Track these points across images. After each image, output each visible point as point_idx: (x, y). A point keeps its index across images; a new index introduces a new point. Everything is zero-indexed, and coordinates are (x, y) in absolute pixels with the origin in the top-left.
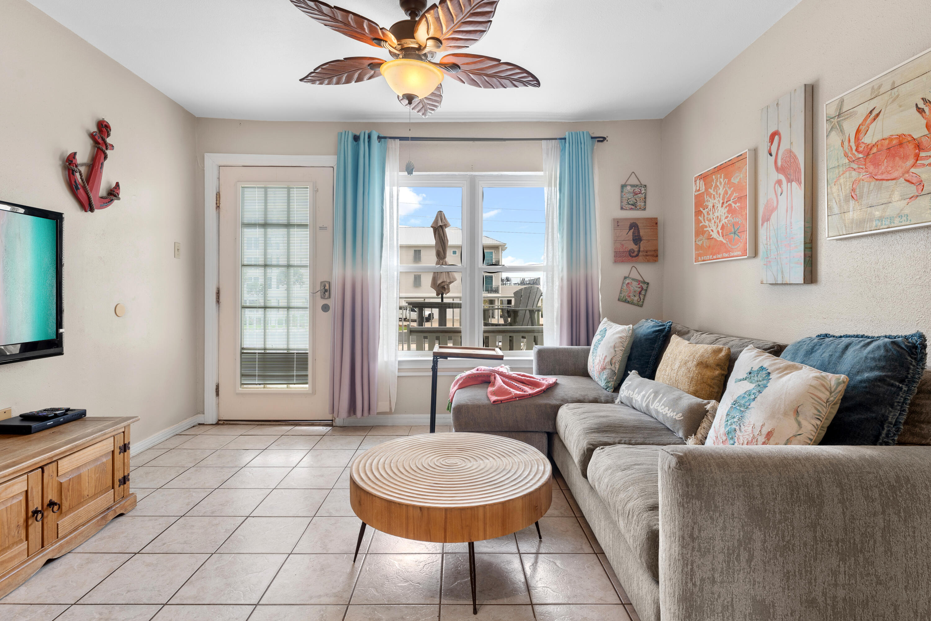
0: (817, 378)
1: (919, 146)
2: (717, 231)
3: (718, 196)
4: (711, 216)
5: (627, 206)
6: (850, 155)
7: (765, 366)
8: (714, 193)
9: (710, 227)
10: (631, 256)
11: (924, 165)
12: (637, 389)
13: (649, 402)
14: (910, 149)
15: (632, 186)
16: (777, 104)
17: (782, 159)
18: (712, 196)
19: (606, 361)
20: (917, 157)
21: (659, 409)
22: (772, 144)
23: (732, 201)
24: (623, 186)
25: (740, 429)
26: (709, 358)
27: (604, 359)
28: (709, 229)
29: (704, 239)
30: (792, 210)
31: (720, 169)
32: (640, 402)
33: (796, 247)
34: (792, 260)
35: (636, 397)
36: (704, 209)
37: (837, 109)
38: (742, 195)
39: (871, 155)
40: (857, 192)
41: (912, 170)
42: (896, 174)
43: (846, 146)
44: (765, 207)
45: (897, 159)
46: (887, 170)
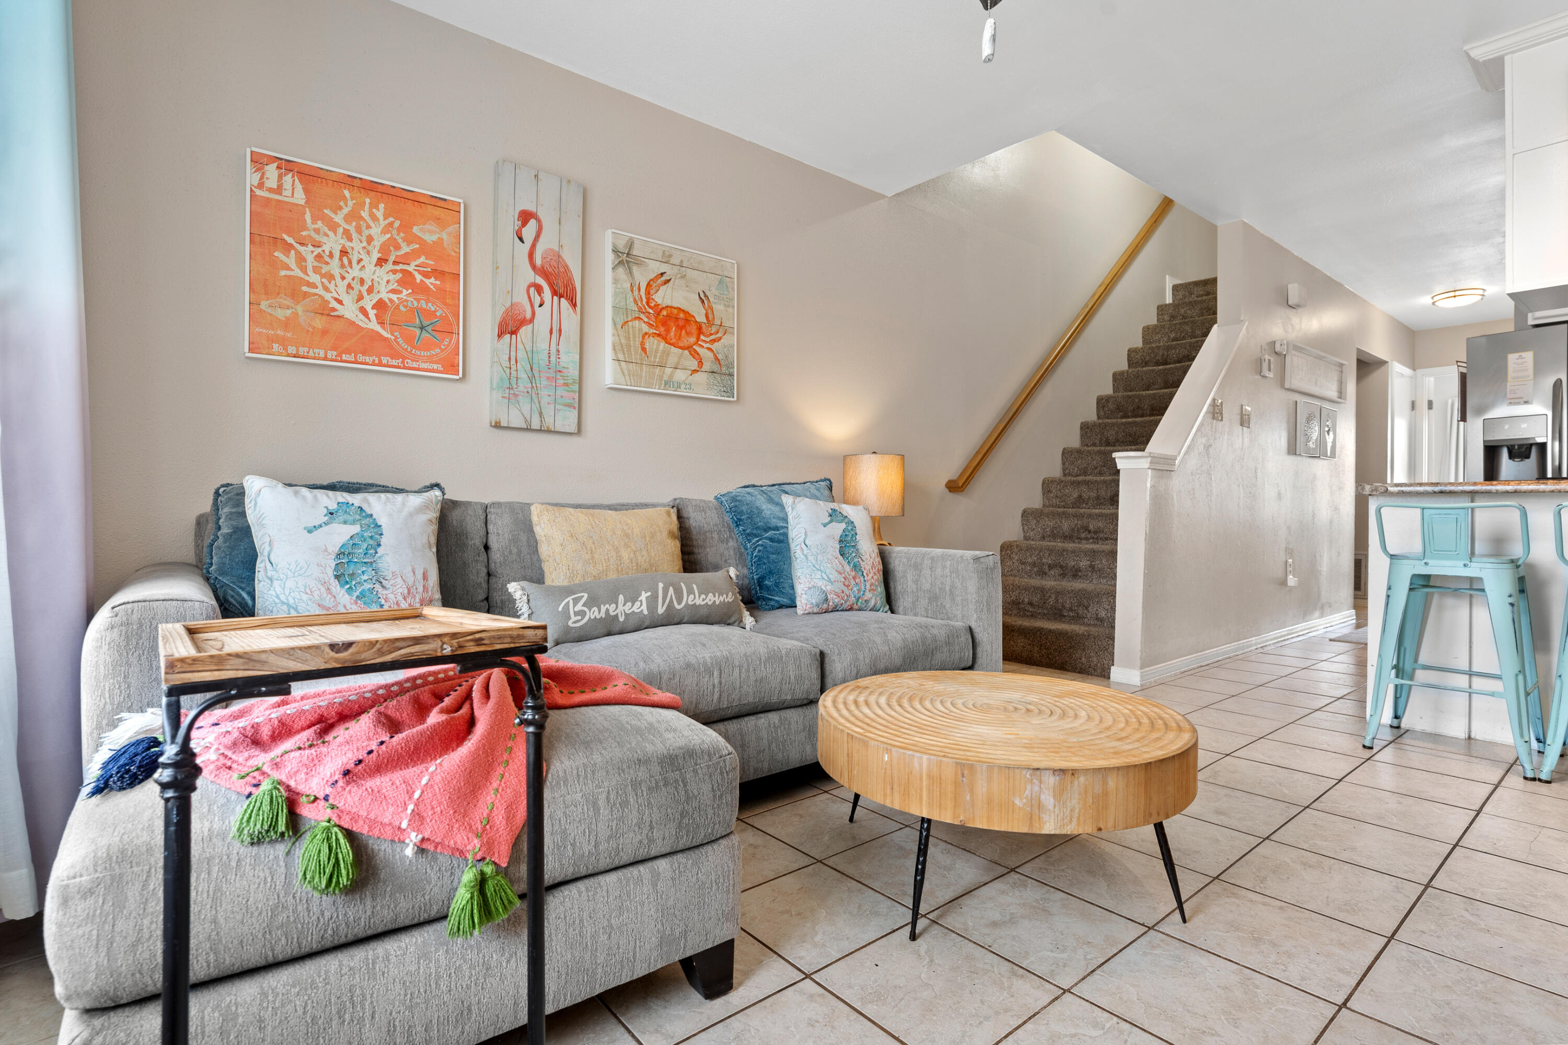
1: (699, 329)
2: (357, 306)
4: (332, 268)
6: (640, 304)
8: (350, 227)
9: (327, 289)
11: (703, 346)
12: (621, 597)
13: (671, 601)
14: (693, 329)
16: (536, 177)
17: (543, 258)
20: (698, 339)
21: (699, 602)
22: (523, 225)
23: (413, 266)
28: (328, 296)
30: (560, 335)
32: (646, 612)
33: (566, 385)
34: (559, 400)
35: (628, 608)
36: (302, 244)
37: (625, 246)
38: (447, 270)
39: (661, 317)
40: (647, 346)
41: (694, 347)
42: (682, 345)
43: (636, 293)
44: (507, 312)
45: (684, 332)
46: (675, 336)
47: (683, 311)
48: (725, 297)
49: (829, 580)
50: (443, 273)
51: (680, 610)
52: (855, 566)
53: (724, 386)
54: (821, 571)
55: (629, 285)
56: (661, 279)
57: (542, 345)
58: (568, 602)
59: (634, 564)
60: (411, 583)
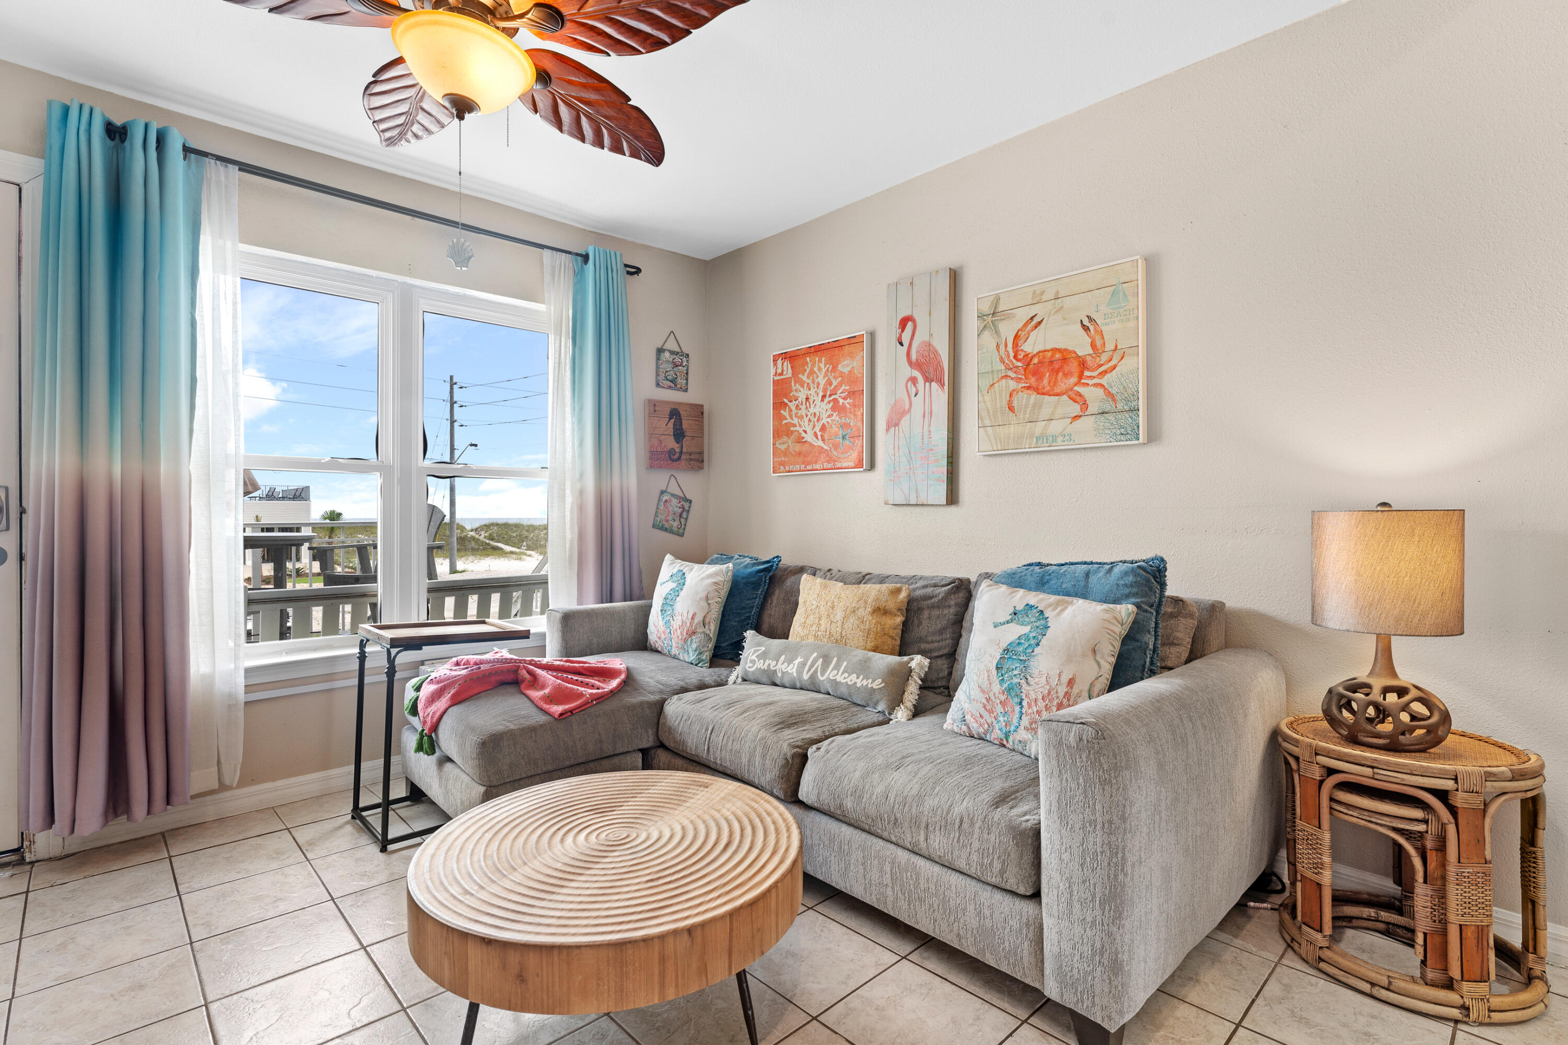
0: (1106, 611)
1: (1083, 365)
2: (813, 432)
3: (815, 386)
4: (803, 412)
5: (664, 382)
6: (1007, 361)
7: (1032, 603)
8: (810, 381)
9: (800, 426)
10: (671, 459)
11: (1088, 384)
12: (783, 657)
13: (816, 672)
14: (1074, 366)
15: (672, 353)
16: (912, 283)
17: (918, 352)
18: (806, 385)
19: (696, 621)
20: (1081, 376)
21: (840, 679)
22: (903, 331)
23: (838, 394)
24: (660, 351)
25: (1027, 683)
26: (887, 601)
27: (693, 618)
28: (801, 430)
29: (790, 442)
30: (931, 417)
31: (818, 350)
32: (795, 675)
33: (937, 461)
34: (931, 476)
36: (791, 401)
37: (991, 307)
38: (856, 389)
39: (1031, 366)
40: (1015, 404)
41: (1076, 388)
42: (1059, 390)
43: (1002, 350)
44: (892, 409)
45: (1060, 374)
46: (1049, 383)
47: (1060, 350)
48: (1123, 310)
49: (969, 697)
50: (854, 392)
51: (822, 681)
53: (1122, 427)
54: (968, 682)
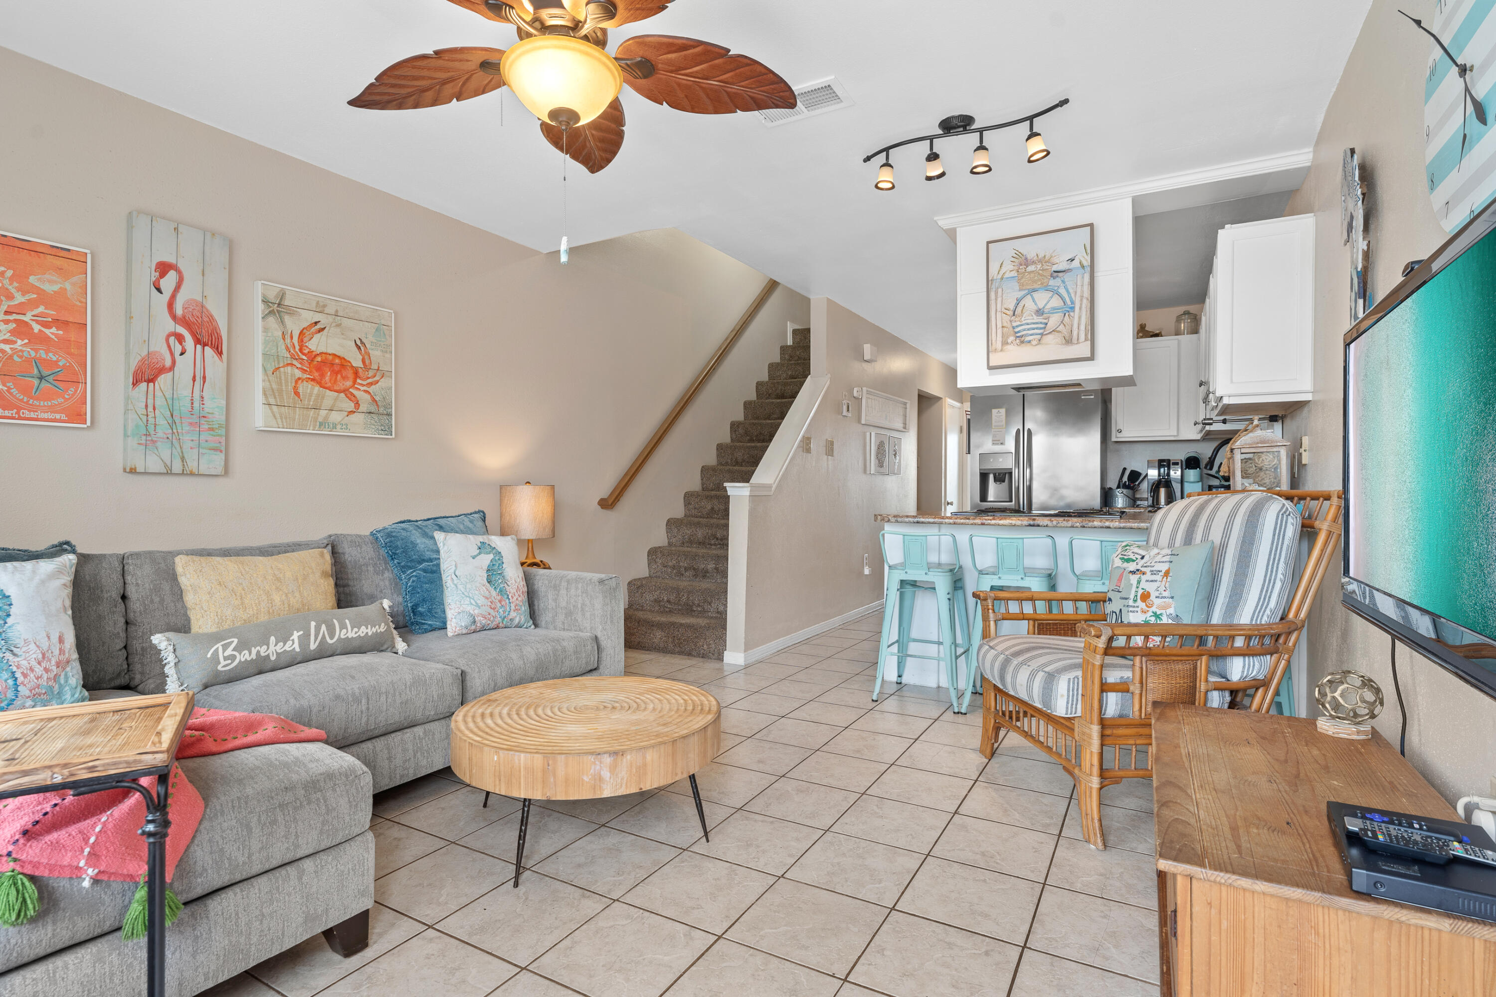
1: (356, 373)
6: (292, 351)
11: (359, 389)
12: (272, 638)
13: (324, 637)
14: (350, 374)
16: (176, 229)
17: (184, 308)
20: (355, 382)
21: (351, 634)
22: (161, 277)
23: (30, 316)
30: (204, 382)
32: (298, 649)
33: (211, 429)
34: (203, 444)
35: (280, 648)
37: (276, 297)
38: (71, 320)
39: (315, 363)
40: (300, 390)
41: (351, 390)
42: (338, 388)
43: (288, 340)
44: (143, 361)
45: (339, 376)
46: (330, 381)
47: (339, 357)
48: (382, 344)
49: (477, 606)
50: (66, 323)
51: (332, 644)
52: (501, 591)
53: (382, 425)
54: (469, 597)
55: (280, 333)
56: (317, 328)
57: (184, 391)
58: (218, 648)
59: (286, 606)
60: (45, 648)
